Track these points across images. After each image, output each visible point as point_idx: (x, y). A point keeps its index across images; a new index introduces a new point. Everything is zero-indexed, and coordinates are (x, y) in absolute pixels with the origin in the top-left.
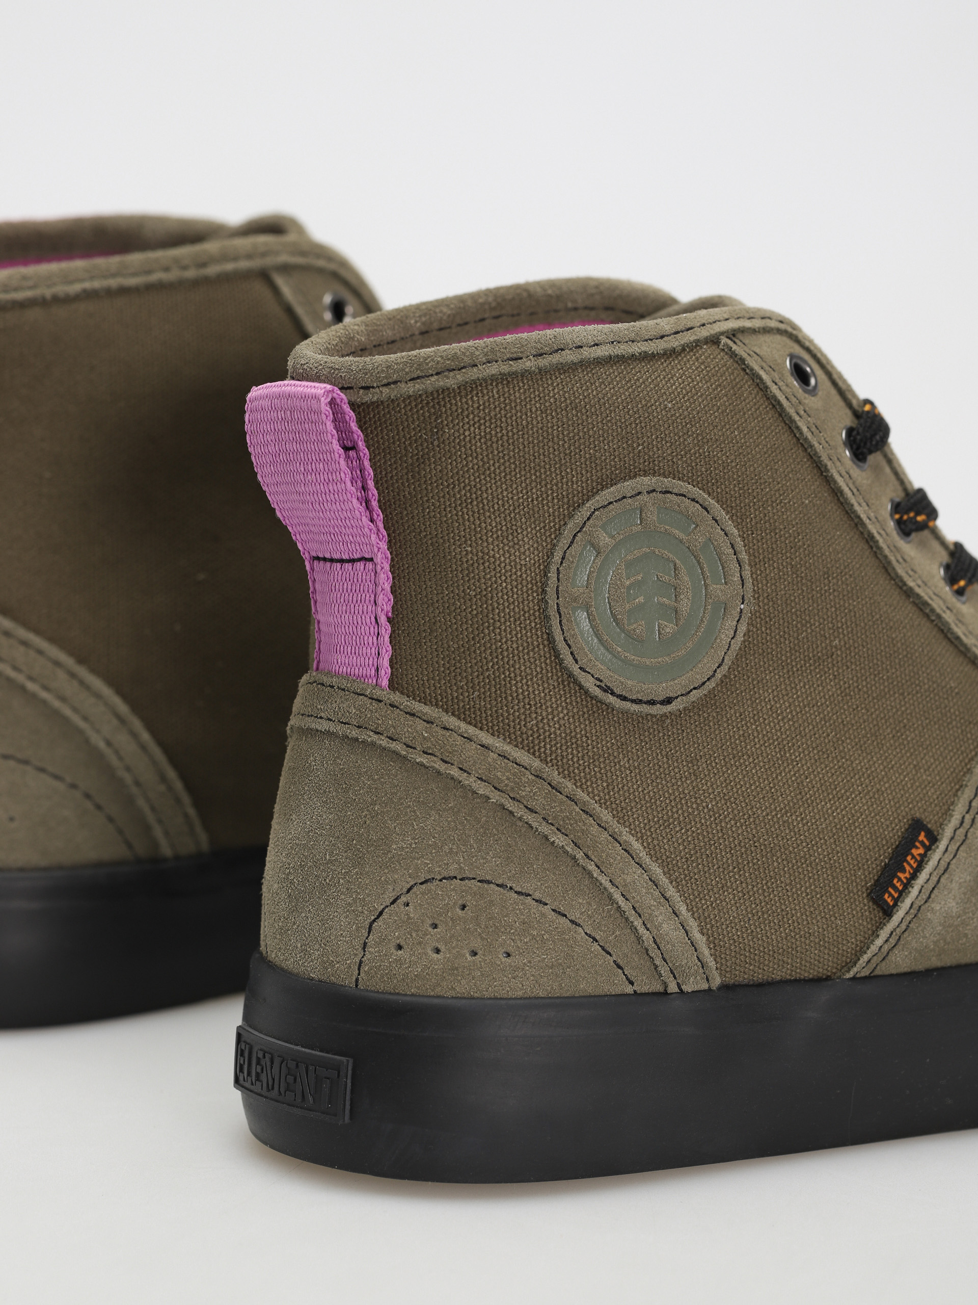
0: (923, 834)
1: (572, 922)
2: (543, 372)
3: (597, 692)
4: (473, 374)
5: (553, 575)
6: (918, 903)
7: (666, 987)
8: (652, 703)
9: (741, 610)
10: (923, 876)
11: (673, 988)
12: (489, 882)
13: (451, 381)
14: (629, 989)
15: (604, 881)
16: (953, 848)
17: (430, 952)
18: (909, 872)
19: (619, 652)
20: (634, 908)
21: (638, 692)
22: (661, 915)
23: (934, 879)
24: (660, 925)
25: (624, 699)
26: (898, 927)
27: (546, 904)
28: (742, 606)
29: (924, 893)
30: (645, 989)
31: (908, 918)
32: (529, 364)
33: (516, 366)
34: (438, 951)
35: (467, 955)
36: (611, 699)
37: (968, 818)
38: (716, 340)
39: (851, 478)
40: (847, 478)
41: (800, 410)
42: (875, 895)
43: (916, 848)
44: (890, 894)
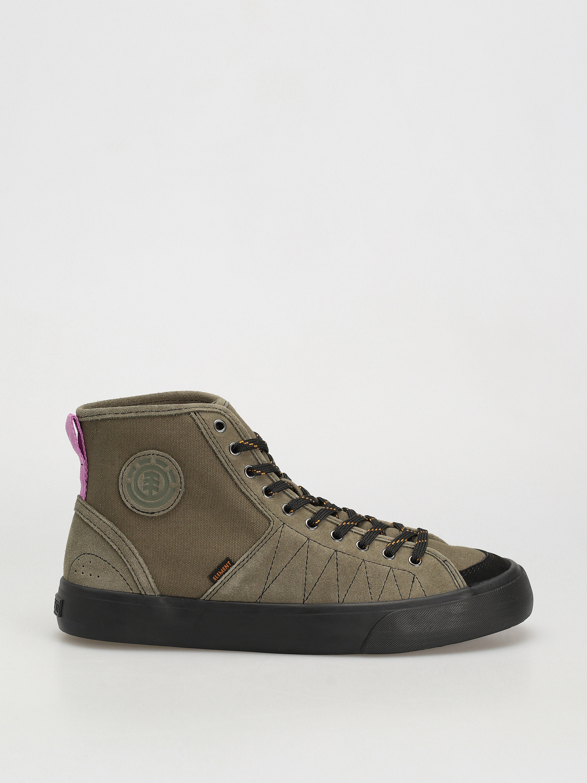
0: (229, 562)
1: (116, 570)
2: (124, 419)
3: (130, 508)
4: (105, 417)
5: (121, 474)
6: (224, 581)
7: (141, 592)
8: (148, 513)
9: (180, 491)
10: (227, 574)
11: (143, 593)
12: (97, 556)
13: (99, 418)
14: (131, 591)
15: (125, 560)
16: (239, 567)
17: (81, 573)
18: (223, 572)
19: (138, 498)
20: (132, 569)
21: (143, 509)
22: (140, 571)
23: (230, 575)
24: (139, 574)
25: (139, 511)
26: (217, 587)
27: (110, 564)
28: (180, 490)
29: (227, 579)
30: (136, 592)
31: (221, 585)
32: (120, 416)
33: (117, 416)
34: (83, 573)
35: (89, 575)
36: (134, 510)
37: (246, 560)
38: (189, 413)
39: (227, 458)
40: (225, 458)
41: (212, 436)
42: (211, 577)
43: (226, 565)
44: (215, 578)
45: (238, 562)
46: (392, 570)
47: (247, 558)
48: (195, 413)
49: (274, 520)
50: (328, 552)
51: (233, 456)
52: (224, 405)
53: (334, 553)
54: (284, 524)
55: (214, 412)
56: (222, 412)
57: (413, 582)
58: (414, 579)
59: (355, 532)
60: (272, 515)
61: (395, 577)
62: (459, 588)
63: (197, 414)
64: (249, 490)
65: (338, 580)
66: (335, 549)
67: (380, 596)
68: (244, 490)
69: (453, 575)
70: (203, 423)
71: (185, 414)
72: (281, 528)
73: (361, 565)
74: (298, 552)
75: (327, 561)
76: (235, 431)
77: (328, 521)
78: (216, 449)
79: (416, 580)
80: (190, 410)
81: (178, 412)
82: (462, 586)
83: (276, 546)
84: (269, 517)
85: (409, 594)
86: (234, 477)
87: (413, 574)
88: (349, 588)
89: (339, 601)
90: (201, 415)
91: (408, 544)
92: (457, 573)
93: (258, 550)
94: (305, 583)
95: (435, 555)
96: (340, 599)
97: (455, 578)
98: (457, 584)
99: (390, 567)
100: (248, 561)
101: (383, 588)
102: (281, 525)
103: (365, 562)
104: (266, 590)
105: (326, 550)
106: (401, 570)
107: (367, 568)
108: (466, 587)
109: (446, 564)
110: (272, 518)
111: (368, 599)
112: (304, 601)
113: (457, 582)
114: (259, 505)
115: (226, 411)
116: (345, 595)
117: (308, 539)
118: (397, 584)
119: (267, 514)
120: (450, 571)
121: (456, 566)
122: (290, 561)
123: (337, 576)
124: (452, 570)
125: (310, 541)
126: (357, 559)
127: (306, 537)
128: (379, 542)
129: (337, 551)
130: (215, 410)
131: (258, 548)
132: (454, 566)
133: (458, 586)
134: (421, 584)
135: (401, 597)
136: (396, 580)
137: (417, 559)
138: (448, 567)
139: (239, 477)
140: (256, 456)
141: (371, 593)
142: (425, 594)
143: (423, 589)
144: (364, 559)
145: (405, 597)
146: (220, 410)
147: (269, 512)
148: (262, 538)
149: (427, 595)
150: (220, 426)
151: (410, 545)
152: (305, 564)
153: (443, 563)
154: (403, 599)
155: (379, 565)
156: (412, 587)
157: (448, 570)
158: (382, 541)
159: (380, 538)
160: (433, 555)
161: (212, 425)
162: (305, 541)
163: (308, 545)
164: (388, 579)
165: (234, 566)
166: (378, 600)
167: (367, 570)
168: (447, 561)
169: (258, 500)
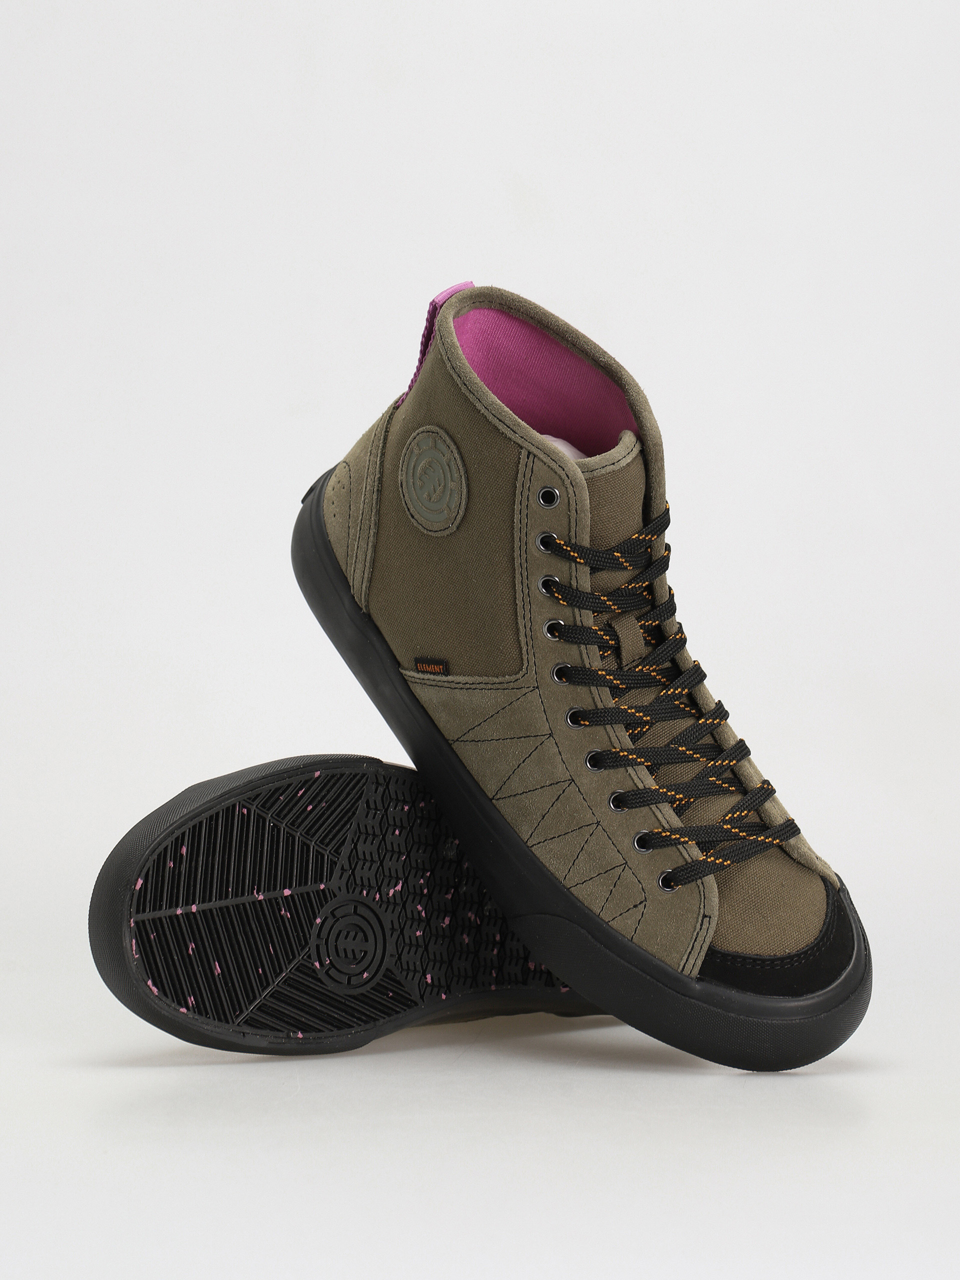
0: (443, 667)
1: (349, 532)
6: (425, 681)
7: (351, 587)
10: (432, 677)
11: (352, 591)
12: (350, 491)
15: (358, 534)
16: (447, 685)
18: (430, 670)
20: (357, 553)
21: (407, 499)
22: (361, 565)
23: (435, 681)
24: (358, 568)
26: (416, 678)
27: (349, 518)
28: (451, 525)
29: (429, 682)
31: (420, 681)
34: (333, 490)
35: (332, 501)
37: (461, 685)
38: (522, 448)
39: (526, 545)
40: (523, 544)
41: (525, 503)
43: (438, 667)
44: (420, 666)
45: (450, 678)
46: (625, 867)
47: (463, 684)
48: (528, 454)
49: (528, 672)
50: (561, 772)
51: (537, 548)
53: (566, 781)
54: (537, 687)
55: (556, 473)
56: (567, 482)
57: (635, 906)
58: (640, 903)
59: (630, 774)
60: (532, 663)
61: (619, 879)
62: (679, 971)
63: (531, 457)
64: (527, 607)
65: (544, 817)
66: (573, 778)
67: (576, 885)
68: (519, 602)
69: (693, 946)
70: (528, 476)
71: (516, 443)
72: (527, 690)
73: (588, 827)
74: (524, 737)
75: (548, 782)
77: (605, 729)
78: (517, 522)
79: (641, 907)
80: (526, 444)
81: (509, 433)
82: (687, 972)
83: (504, 705)
84: (525, 662)
85: (613, 917)
86: (518, 576)
87: (645, 898)
88: (550, 839)
89: (527, 842)
90: (533, 462)
91: (687, 851)
92: (701, 948)
93: (482, 689)
94: (505, 782)
95: (703, 897)
96: (530, 840)
97: (690, 953)
98: (682, 964)
99: (625, 862)
100: (461, 689)
101: (589, 880)
102: (532, 686)
103: (597, 826)
104: (462, 741)
105: (561, 767)
106: (636, 877)
107: (594, 837)
108: (692, 978)
109: (702, 921)
110: (529, 667)
111: (560, 875)
112: (493, 799)
113: (687, 960)
114: (524, 637)
115: (574, 484)
116: (540, 843)
117: (550, 734)
118: (612, 890)
119: (525, 658)
120: (696, 938)
121: (715, 933)
122: (507, 739)
123: (546, 812)
124: (700, 939)
125: (551, 738)
126: (589, 815)
127: (550, 729)
128: (651, 813)
129: (573, 781)
130: (560, 471)
131: (482, 686)
132: (711, 932)
133: (681, 967)
134: (642, 919)
135: (599, 911)
136: (615, 884)
137: (672, 884)
138: (701, 929)
139: (525, 581)
140: (574, 574)
141: (570, 870)
142: (632, 937)
143: (637, 927)
144: (600, 822)
145: (606, 916)
146: (567, 476)
147: (531, 656)
148: (496, 680)
149: (635, 940)
150: (549, 497)
151: (688, 853)
152: (522, 760)
153: (700, 919)
154: (600, 917)
155: (612, 847)
156: (627, 911)
157: (695, 934)
158: (656, 816)
159: (658, 811)
160: (702, 893)
161: (537, 488)
162: (544, 734)
163: (543, 742)
164: (606, 874)
165: (444, 678)
166: (570, 888)
167: (589, 839)
168: (710, 917)
169: (528, 629)
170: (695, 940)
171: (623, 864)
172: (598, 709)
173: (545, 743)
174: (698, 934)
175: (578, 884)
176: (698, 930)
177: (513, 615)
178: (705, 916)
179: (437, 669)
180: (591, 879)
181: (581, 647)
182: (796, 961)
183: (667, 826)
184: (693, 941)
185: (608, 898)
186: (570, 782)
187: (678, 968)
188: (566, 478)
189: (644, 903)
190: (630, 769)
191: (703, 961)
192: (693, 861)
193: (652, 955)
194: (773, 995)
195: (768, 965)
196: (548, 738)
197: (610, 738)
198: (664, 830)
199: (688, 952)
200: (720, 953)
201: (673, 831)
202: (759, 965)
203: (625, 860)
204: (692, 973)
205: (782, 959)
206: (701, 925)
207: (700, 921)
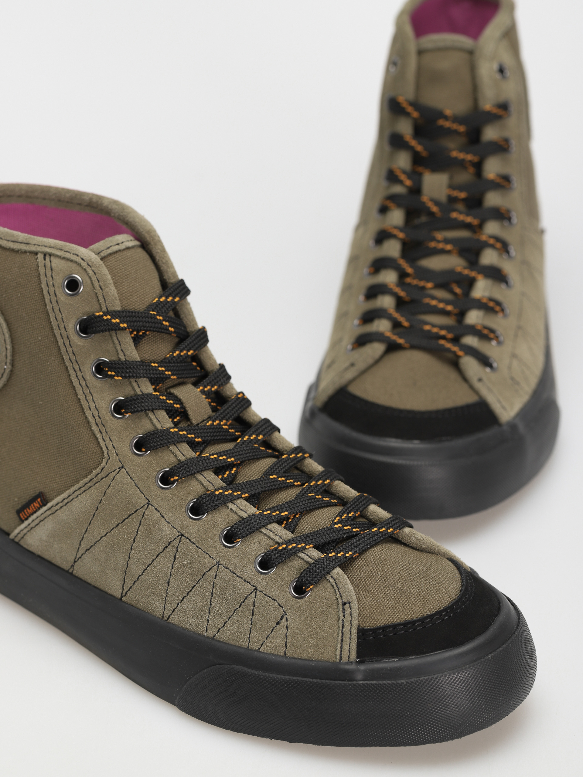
0: (40, 499)
10: (35, 516)
16: (49, 512)
18: (31, 511)
23: (39, 518)
26: (25, 529)
28: (5, 367)
29: (34, 523)
37: (60, 505)
38: (36, 254)
39: (68, 339)
40: (66, 338)
41: (54, 299)
42: (19, 512)
43: (36, 503)
44: (22, 515)
45: (49, 505)
46: (256, 592)
47: (61, 502)
48: (45, 255)
49: (110, 457)
50: (169, 533)
52: (98, 254)
53: (176, 538)
54: (122, 466)
55: (72, 261)
56: (84, 264)
57: (278, 623)
58: (281, 619)
59: (231, 510)
60: (110, 447)
61: (254, 606)
62: (338, 661)
63: (47, 258)
64: (89, 398)
65: (169, 582)
66: (182, 532)
67: (219, 631)
68: (81, 396)
69: (342, 633)
70: (49, 274)
71: (31, 252)
72: (114, 474)
73: (211, 571)
74: (127, 518)
75: (161, 548)
76: (95, 300)
77: (197, 479)
78: (54, 320)
79: (283, 621)
80: (39, 249)
81: (24, 247)
82: (345, 659)
83: (100, 499)
84: (104, 449)
85: (262, 643)
86: (71, 372)
87: (284, 611)
88: (181, 601)
89: (163, 617)
90: (50, 261)
91: (307, 555)
92: (350, 632)
93: (78, 496)
94: (126, 571)
95: (337, 588)
96: (165, 612)
97: (342, 640)
98: (338, 653)
99: (254, 588)
100: (61, 507)
101: (229, 620)
102: (118, 467)
103: (218, 567)
104: (78, 559)
105: (167, 529)
106: (270, 597)
107: (218, 578)
108: (352, 663)
109: (344, 609)
110: (109, 452)
111: (201, 630)
112: (122, 597)
113: (341, 648)
114: (96, 426)
115: (90, 264)
116: (174, 610)
117: (148, 503)
118: (252, 620)
119: (102, 444)
120: (343, 624)
121: (359, 617)
122: (113, 529)
123: (169, 577)
124: (346, 624)
125: (150, 506)
126: (207, 559)
127: (147, 498)
128: (263, 536)
129: (182, 535)
130: (74, 258)
131: (78, 493)
132: (355, 615)
133: (338, 656)
134: (288, 632)
135: (247, 644)
136: (253, 612)
137: (304, 588)
138: (344, 616)
139: (79, 373)
140: (119, 348)
141: (208, 621)
142: (285, 652)
143: (286, 642)
144: (219, 562)
145: (254, 646)
146: (83, 259)
147: (108, 441)
148: (86, 480)
149: (288, 654)
150: (73, 285)
151: (309, 557)
152: (132, 541)
153: (341, 607)
154: (250, 648)
155: (238, 579)
156: (272, 632)
157: (341, 621)
158: (269, 537)
159: (269, 531)
160: (335, 585)
161: (61, 281)
162: (142, 505)
163: (144, 513)
164: (242, 607)
165: (45, 508)
166: (214, 636)
167: (215, 581)
168: (350, 604)
169: (97, 418)
170: (343, 627)
171: (253, 591)
172: (182, 462)
173: (146, 513)
174: (343, 621)
175: (220, 629)
176: (342, 617)
177: (79, 413)
178: (344, 604)
179: (36, 505)
180: (230, 618)
181: (148, 414)
182: (445, 616)
183: (280, 541)
184: (341, 629)
185: (251, 628)
186: (180, 537)
187: (336, 659)
188: (83, 261)
189: (284, 618)
190: (231, 506)
191: (357, 643)
192: (316, 561)
193: (309, 660)
194: (435, 651)
195: (419, 625)
196: (147, 508)
197: (203, 485)
198: (279, 544)
199: (340, 640)
200: (370, 630)
201: (288, 542)
202: (410, 628)
203: (254, 586)
204: (350, 658)
205: (431, 617)
206: (344, 612)
207: (341, 610)
